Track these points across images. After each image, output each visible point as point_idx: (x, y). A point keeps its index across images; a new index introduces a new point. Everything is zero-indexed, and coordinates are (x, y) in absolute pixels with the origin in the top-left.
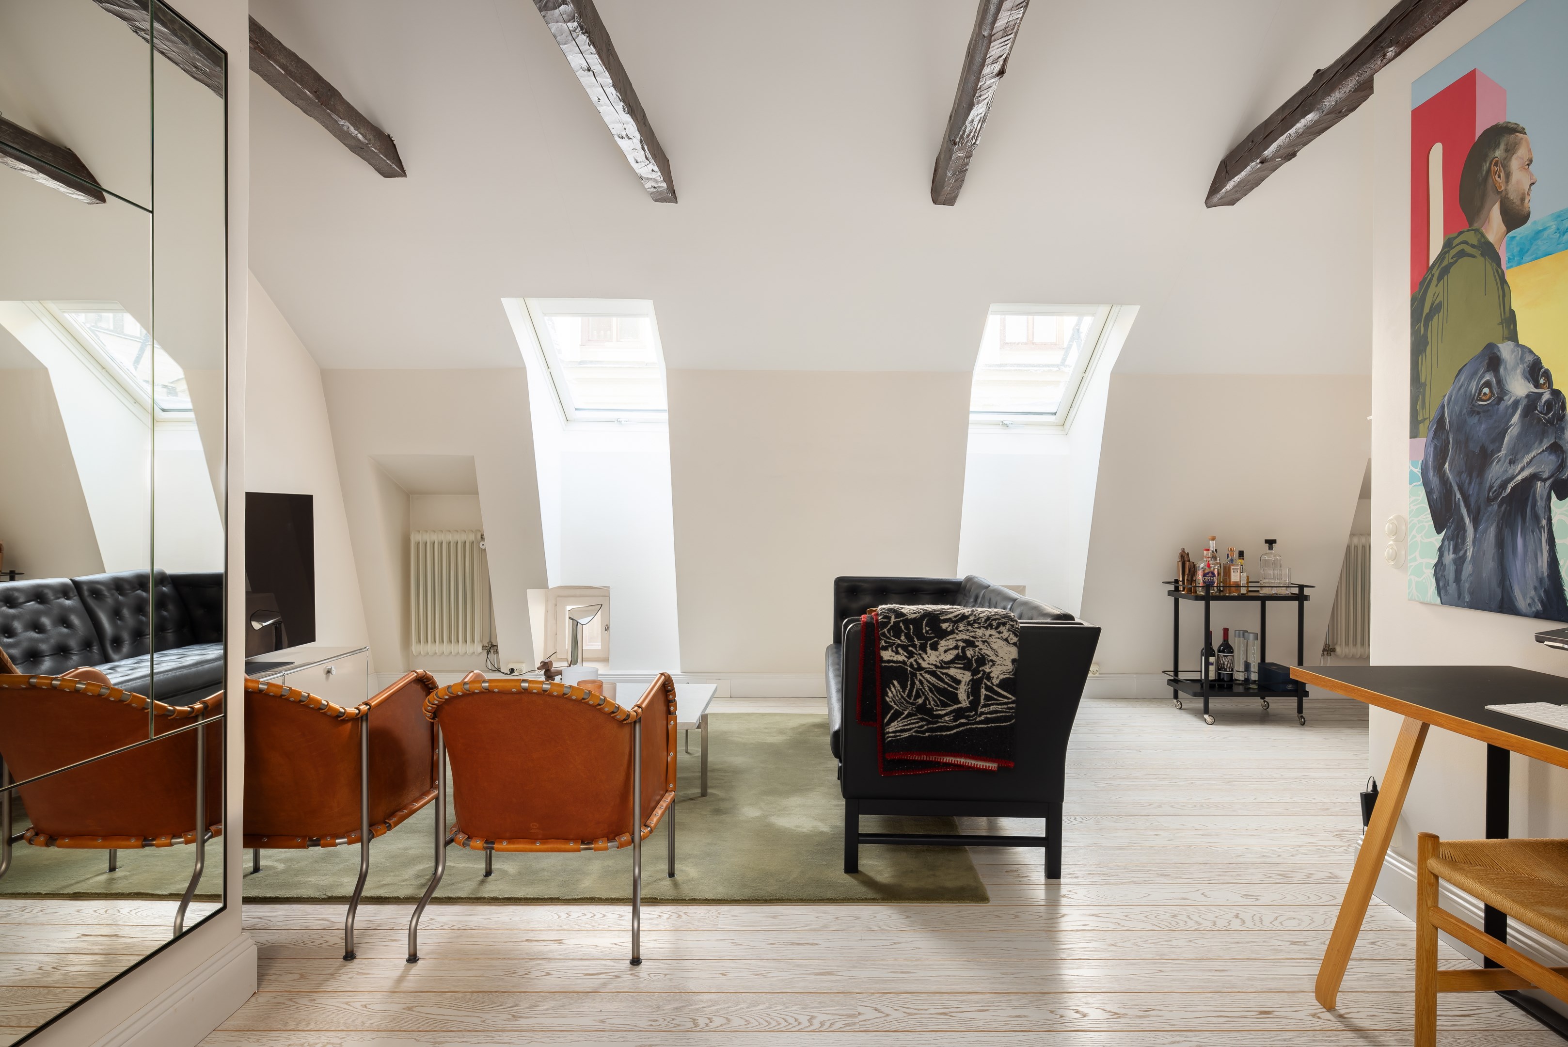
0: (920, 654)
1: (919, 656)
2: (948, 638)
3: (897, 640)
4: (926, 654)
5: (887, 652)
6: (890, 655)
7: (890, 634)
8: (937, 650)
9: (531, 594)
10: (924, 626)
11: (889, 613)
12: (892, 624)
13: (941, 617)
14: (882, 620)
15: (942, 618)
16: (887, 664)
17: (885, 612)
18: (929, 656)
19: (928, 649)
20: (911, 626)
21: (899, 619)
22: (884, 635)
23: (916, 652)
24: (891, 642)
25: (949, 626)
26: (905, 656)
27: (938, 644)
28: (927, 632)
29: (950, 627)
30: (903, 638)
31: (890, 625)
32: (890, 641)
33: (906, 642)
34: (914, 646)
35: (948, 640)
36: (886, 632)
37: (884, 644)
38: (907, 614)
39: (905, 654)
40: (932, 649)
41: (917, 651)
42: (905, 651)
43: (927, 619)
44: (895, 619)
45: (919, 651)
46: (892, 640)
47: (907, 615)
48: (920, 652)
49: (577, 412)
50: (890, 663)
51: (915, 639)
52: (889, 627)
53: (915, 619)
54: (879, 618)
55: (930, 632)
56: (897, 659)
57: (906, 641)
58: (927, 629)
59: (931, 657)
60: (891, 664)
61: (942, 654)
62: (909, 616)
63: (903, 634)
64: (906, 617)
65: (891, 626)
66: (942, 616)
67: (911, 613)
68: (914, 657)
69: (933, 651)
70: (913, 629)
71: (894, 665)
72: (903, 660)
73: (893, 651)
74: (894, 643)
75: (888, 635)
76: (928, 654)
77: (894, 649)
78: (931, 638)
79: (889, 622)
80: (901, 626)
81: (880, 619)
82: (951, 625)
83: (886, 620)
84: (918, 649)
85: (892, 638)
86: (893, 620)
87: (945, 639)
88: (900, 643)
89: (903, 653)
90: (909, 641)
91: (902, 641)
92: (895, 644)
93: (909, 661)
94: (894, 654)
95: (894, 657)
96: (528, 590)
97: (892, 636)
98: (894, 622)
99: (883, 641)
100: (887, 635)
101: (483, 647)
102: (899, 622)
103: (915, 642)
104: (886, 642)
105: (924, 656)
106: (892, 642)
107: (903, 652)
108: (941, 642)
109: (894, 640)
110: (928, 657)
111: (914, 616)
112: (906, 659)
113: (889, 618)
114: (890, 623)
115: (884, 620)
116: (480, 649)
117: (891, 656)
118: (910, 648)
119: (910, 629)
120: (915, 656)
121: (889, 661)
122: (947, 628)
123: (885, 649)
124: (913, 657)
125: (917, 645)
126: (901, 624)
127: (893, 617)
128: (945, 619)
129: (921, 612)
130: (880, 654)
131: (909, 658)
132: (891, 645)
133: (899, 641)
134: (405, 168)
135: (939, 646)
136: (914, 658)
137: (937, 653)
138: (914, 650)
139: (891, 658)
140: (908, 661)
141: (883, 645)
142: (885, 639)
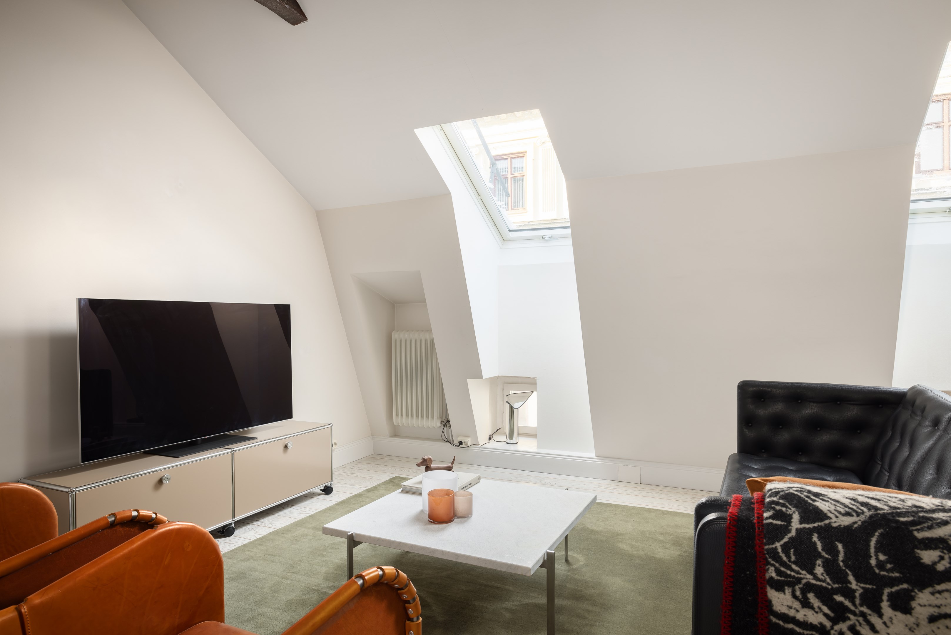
0: (863, 615)
1: (861, 619)
2: (939, 588)
3: (804, 572)
4: (881, 615)
5: (781, 595)
6: (790, 604)
7: (789, 557)
8: (910, 614)
9: (471, 383)
10: (872, 550)
11: (787, 507)
12: (793, 533)
13: (916, 533)
14: (770, 521)
15: (920, 535)
16: (781, 623)
17: (777, 503)
18: (888, 623)
19: (885, 605)
20: (840, 546)
21: (811, 526)
22: (774, 553)
23: (853, 608)
24: (790, 576)
25: (942, 558)
26: (825, 615)
27: (913, 598)
28: (881, 565)
29: (943, 562)
30: (819, 570)
31: (790, 535)
32: (789, 572)
33: (827, 582)
34: (849, 594)
35: (940, 592)
36: (780, 550)
37: (774, 575)
38: (830, 515)
39: (826, 610)
40: (894, 607)
41: (854, 604)
42: (824, 603)
43: (881, 535)
44: (801, 523)
45: (861, 605)
46: (792, 570)
47: (830, 518)
48: (864, 609)
49: (511, 233)
50: (789, 623)
51: (851, 578)
52: (786, 539)
53: (848, 528)
54: (766, 515)
55: (889, 566)
56: (806, 619)
57: (828, 580)
58: (882, 557)
59: (892, 627)
60: (791, 626)
61: (924, 622)
62: (834, 519)
63: (819, 562)
64: (827, 522)
65: (791, 538)
66: (918, 530)
67: (840, 513)
68: (849, 619)
69: (899, 614)
70: (845, 553)
71: (798, 629)
72: (821, 624)
73: (794, 596)
74: (799, 580)
75: (785, 558)
76: (885, 618)
77: (798, 593)
78: (893, 582)
79: (786, 529)
80: (815, 543)
81: (767, 518)
82: (946, 557)
83: (779, 523)
84: (858, 601)
85: (794, 566)
86: (796, 524)
87: (930, 589)
88: (814, 582)
89: (820, 608)
90: (834, 581)
91: (816, 578)
92: (800, 583)
93: (836, 627)
94: (797, 605)
95: (798, 611)
96: (468, 379)
97: (794, 563)
98: (797, 529)
99: (773, 568)
100: (780, 557)
101: (441, 422)
102: (811, 532)
103: (851, 583)
104: (779, 572)
105: (874, 619)
106: (794, 577)
107: (820, 604)
108: (920, 595)
109: (798, 573)
110: (885, 623)
111: (846, 521)
112: (828, 624)
113: (788, 518)
114: (790, 531)
115: (775, 522)
116: (439, 424)
117: (790, 607)
118: (839, 598)
119: (838, 552)
120: (852, 617)
121: (785, 618)
122: (935, 563)
123: (779, 587)
124: (845, 619)
125: (854, 591)
126: (815, 538)
127: (796, 517)
128: (928, 539)
129: (863, 513)
130: (765, 594)
131: (835, 621)
132: (793, 582)
133: (809, 576)
134: (304, 12)
135: (914, 604)
136: (849, 623)
137: (909, 619)
138: (847, 603)
139: (792, 613)
140: (832, 628)
141: (772, 578)
142: (777, 565)
